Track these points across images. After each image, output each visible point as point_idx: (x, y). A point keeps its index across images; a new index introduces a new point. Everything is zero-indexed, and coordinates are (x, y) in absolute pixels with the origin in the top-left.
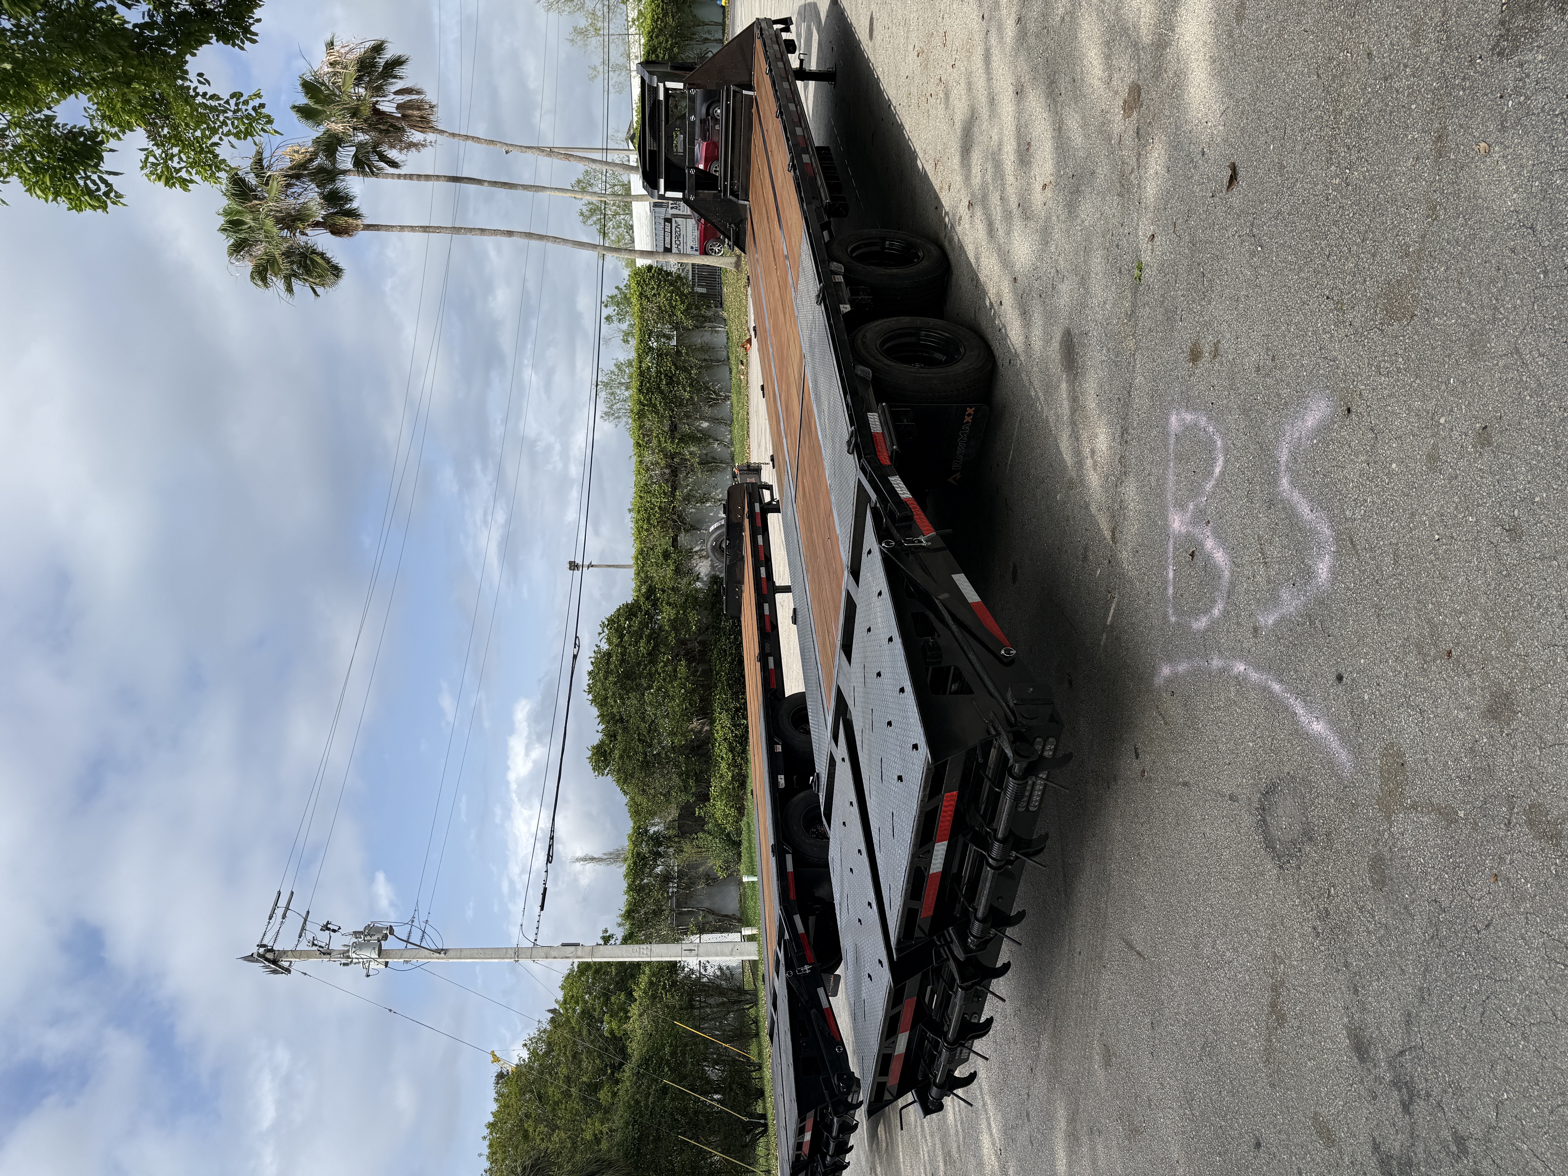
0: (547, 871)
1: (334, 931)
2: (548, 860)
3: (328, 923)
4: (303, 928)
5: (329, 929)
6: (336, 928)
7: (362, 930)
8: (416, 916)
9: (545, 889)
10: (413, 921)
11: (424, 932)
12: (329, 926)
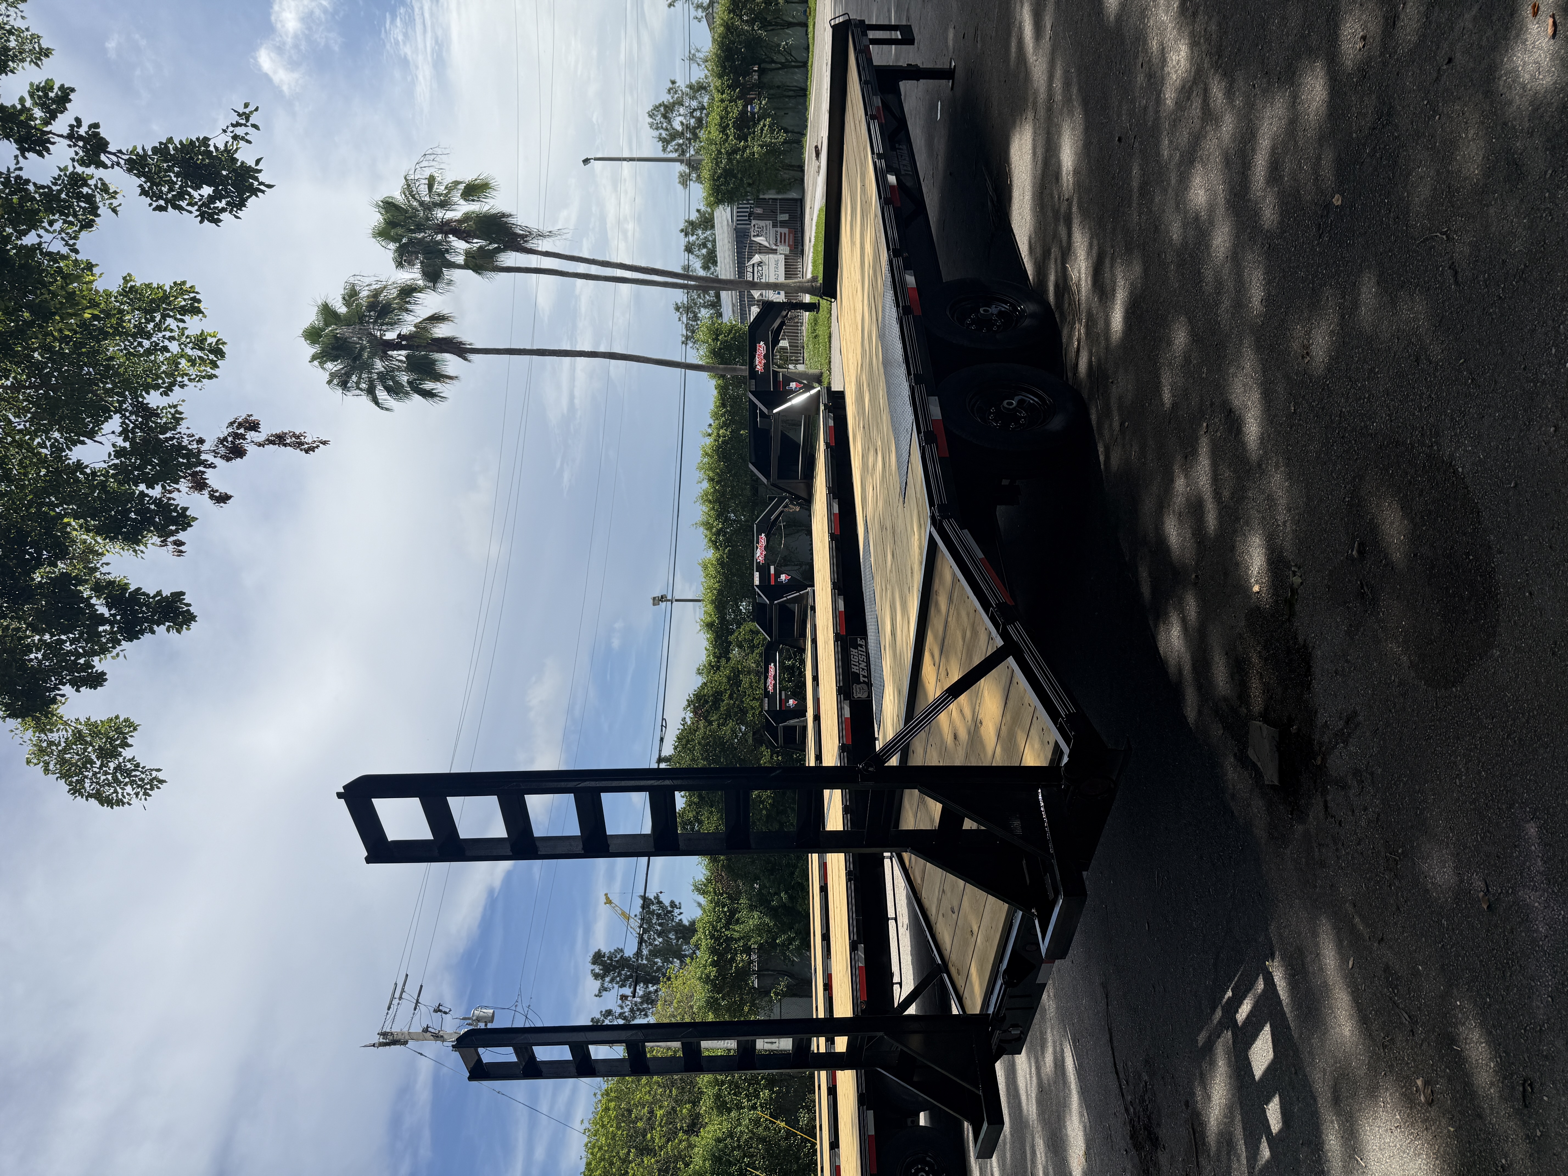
1: (446, 1013)
5: (440, 1011)
6: (447, 1010)
11: (526, 1017)
12: (441, 1008)
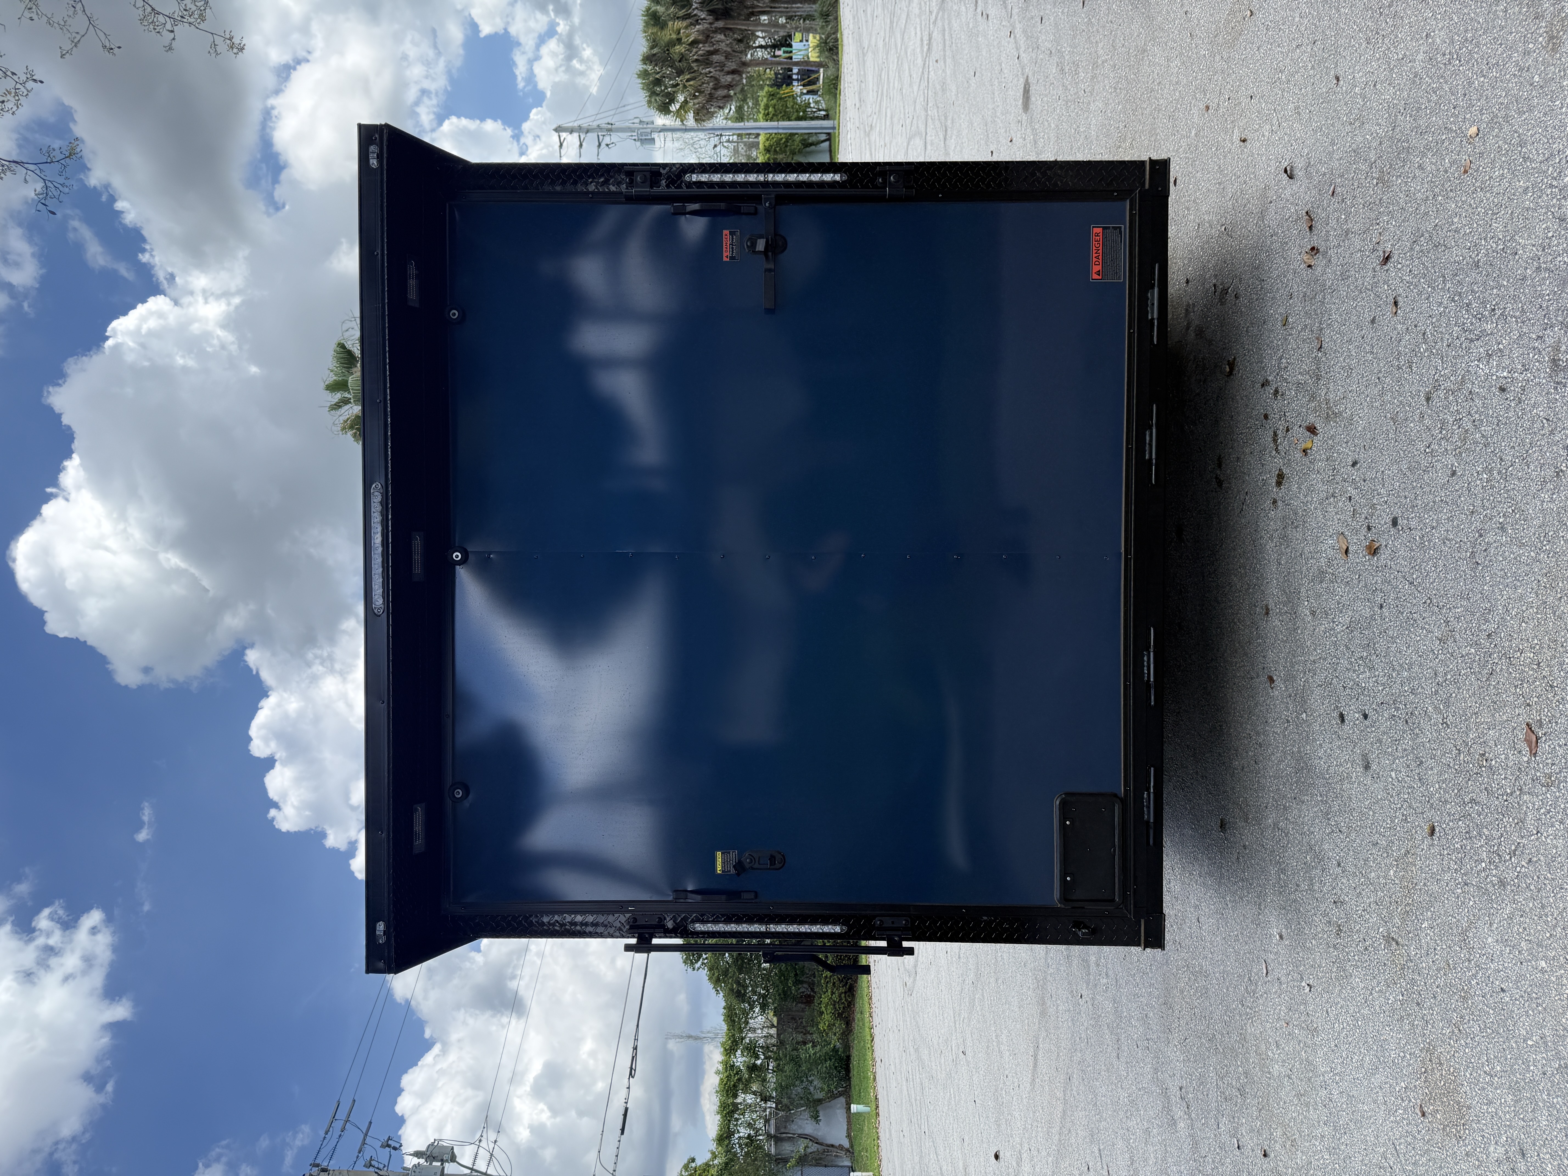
0: (629, 1088)
2: (631, 1074)
3: (389, 1139)
4: (364, 1143)
5: (389, 1146)
7: (424, 1149)
8: (484, 1135)
9: (626, 1110)
10: (480, 1141)
11: (492, 1155)
12: (390, 1142)
